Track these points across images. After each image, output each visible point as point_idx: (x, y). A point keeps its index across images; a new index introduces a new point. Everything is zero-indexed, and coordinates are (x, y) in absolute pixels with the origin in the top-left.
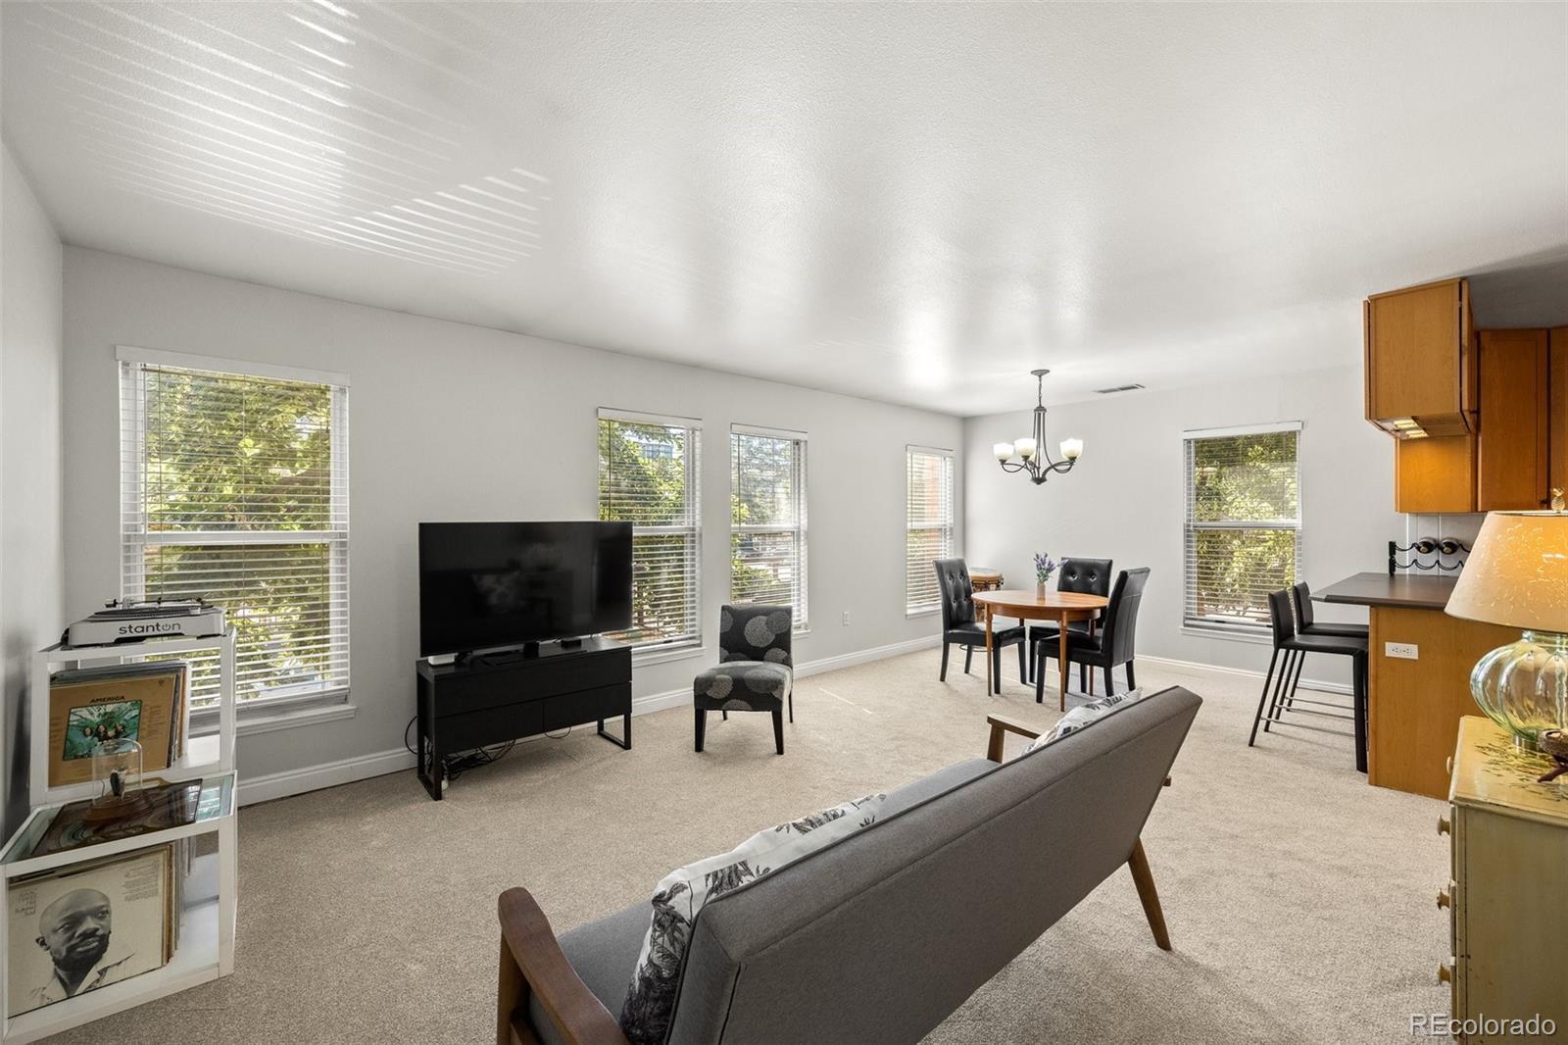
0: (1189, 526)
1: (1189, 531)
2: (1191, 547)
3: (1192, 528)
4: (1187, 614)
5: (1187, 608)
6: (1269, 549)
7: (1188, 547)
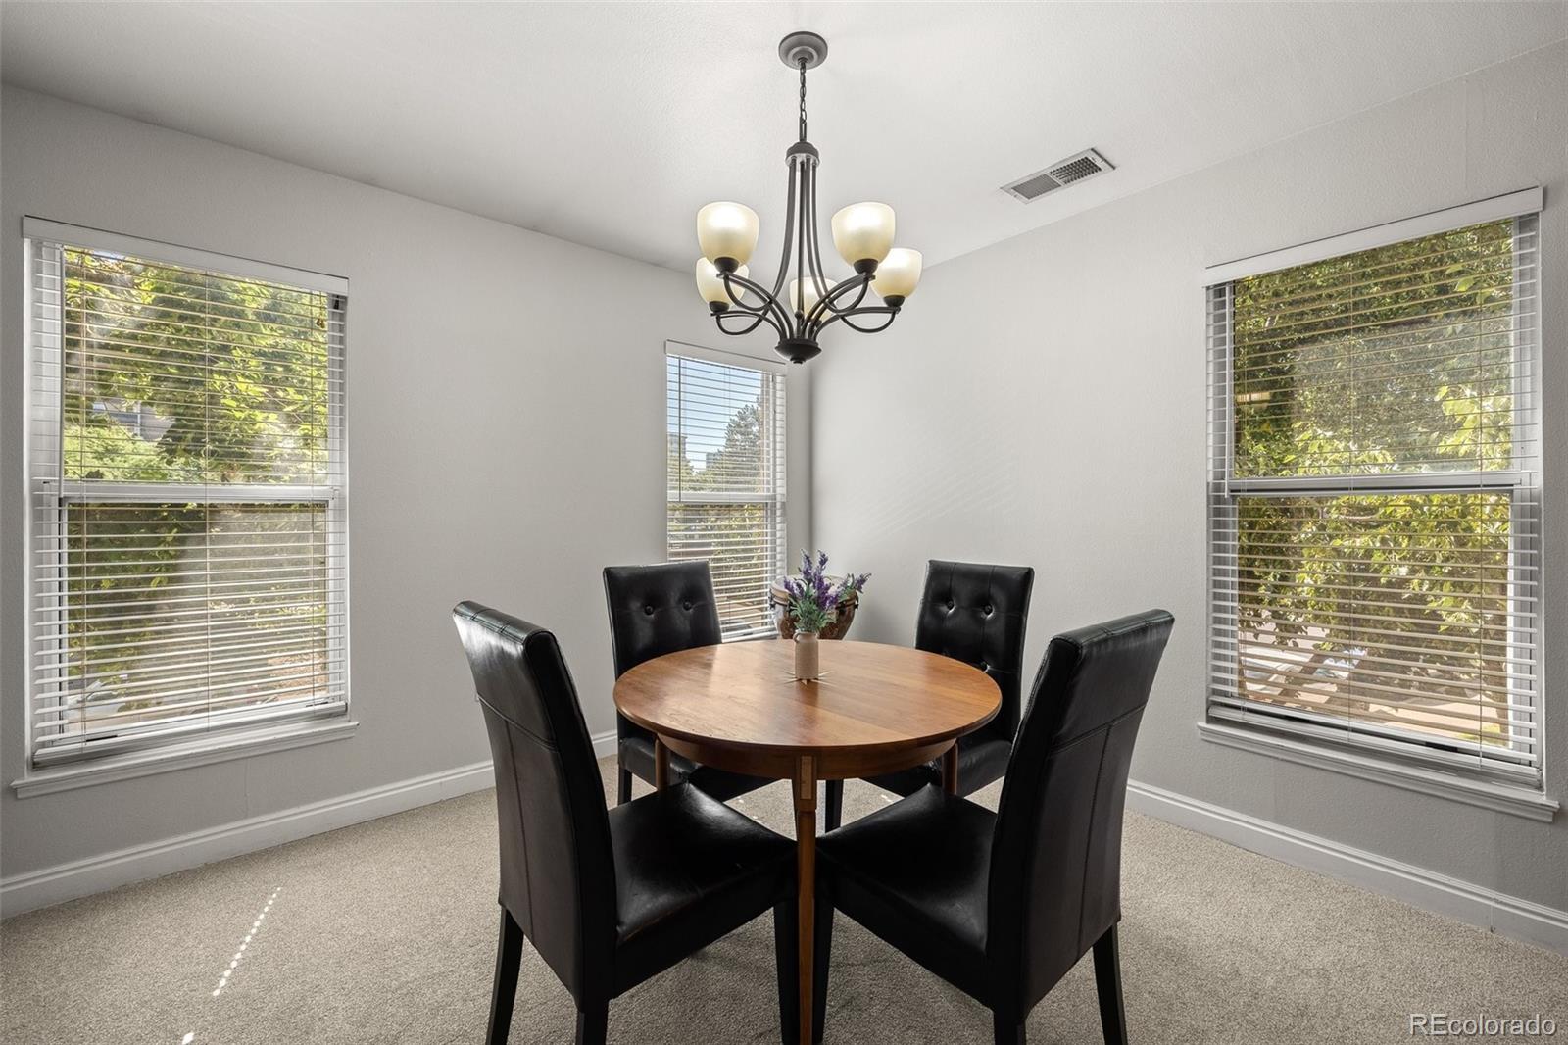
0: (1218, 488)
1: (1219, 500)
2: (1225, 537)
3: (1226, 494)
4: (1215, 692)
5: (1216, 680)
6: (1383, 541)
7: (1218, 537)
